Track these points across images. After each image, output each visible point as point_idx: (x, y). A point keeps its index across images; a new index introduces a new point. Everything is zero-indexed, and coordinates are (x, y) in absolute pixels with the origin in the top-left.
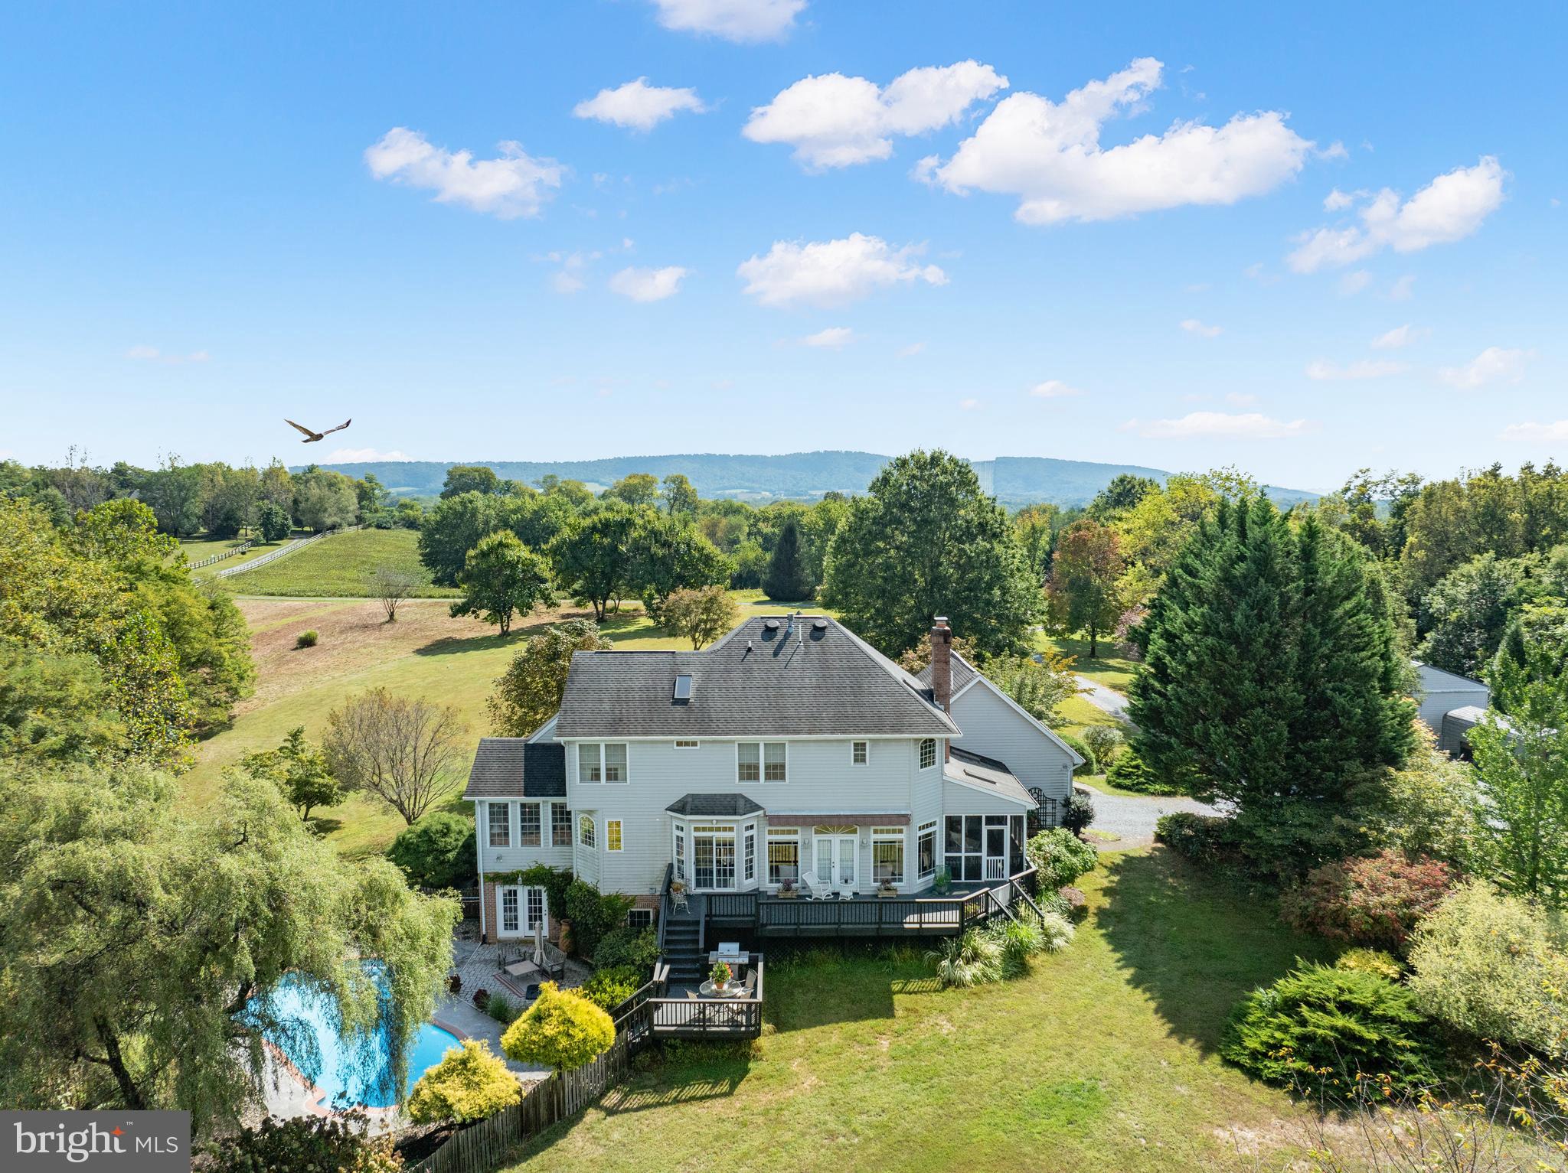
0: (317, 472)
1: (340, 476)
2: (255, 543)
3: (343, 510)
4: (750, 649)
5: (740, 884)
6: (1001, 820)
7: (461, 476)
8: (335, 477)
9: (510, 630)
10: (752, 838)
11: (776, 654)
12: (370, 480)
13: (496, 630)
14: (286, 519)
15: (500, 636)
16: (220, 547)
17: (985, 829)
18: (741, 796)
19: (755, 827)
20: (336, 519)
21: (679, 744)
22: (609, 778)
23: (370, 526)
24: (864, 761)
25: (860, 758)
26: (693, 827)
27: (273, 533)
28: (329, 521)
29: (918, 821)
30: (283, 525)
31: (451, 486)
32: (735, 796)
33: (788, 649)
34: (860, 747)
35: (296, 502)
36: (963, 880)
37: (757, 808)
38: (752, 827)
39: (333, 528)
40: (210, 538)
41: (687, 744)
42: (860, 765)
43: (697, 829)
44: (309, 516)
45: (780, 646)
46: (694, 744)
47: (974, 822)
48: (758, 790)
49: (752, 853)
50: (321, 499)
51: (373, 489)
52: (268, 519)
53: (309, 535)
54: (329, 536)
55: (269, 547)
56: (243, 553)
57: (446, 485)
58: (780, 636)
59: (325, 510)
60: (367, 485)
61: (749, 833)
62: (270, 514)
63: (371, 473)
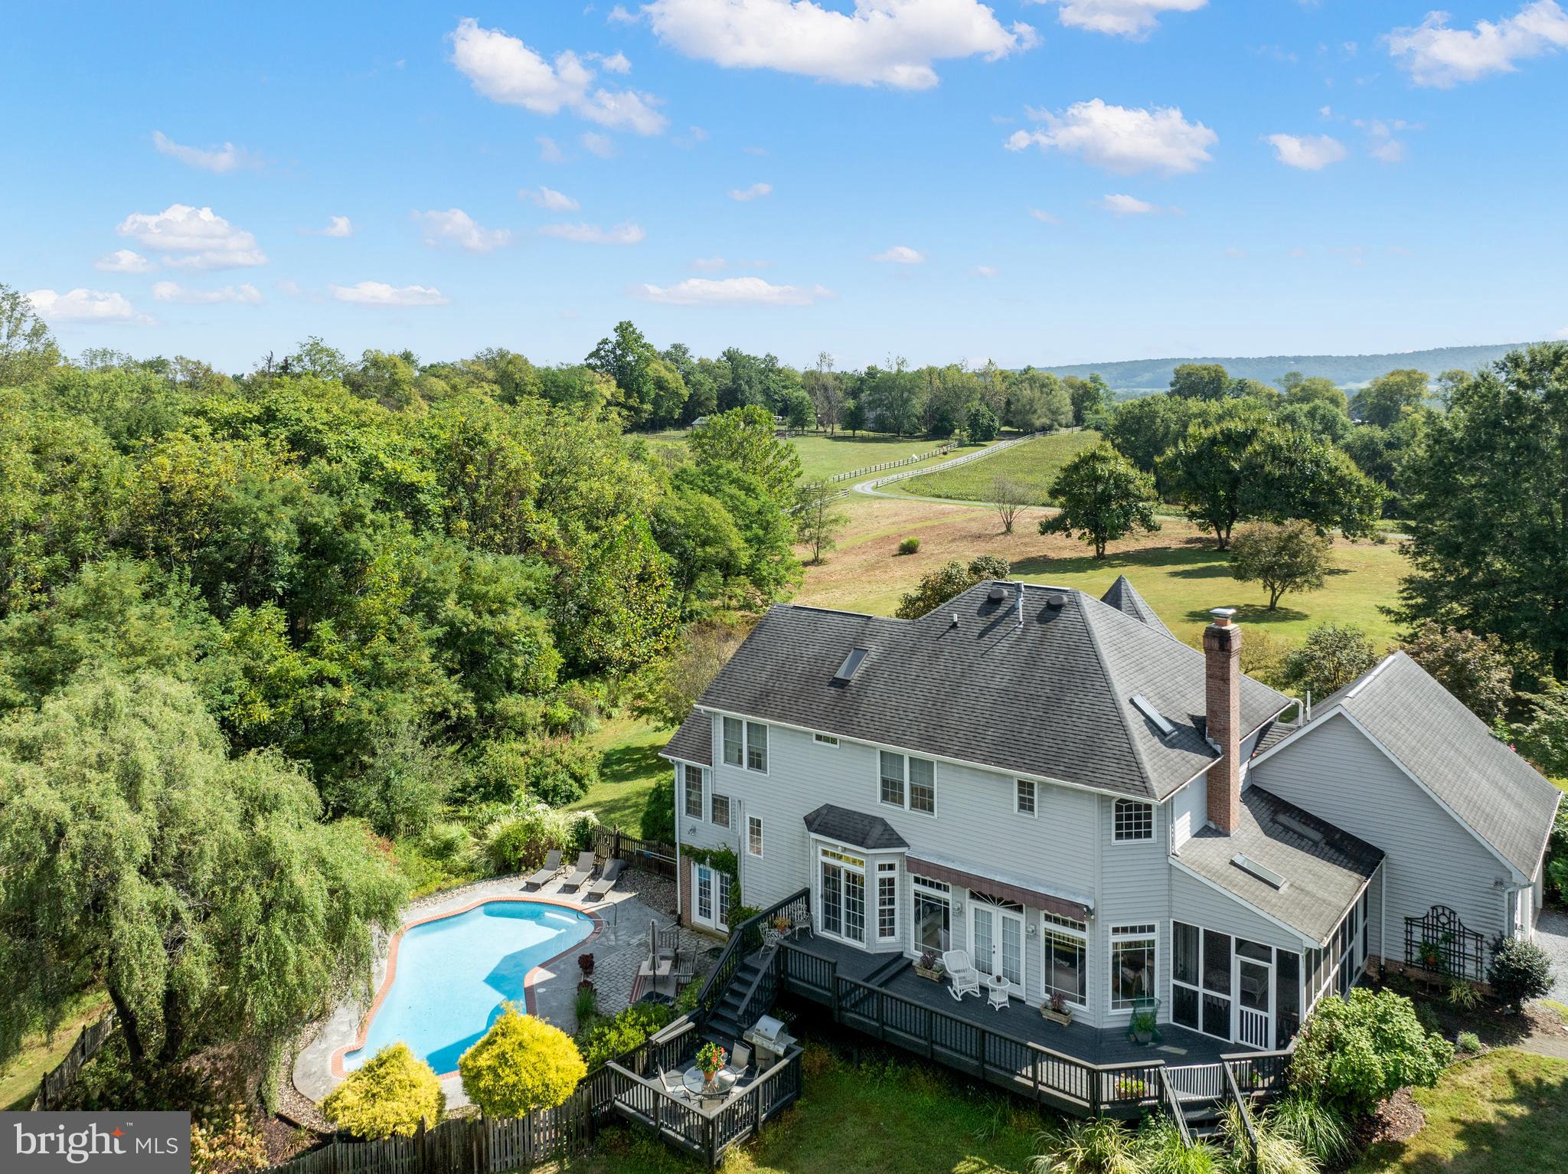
0: (1031, 373)
1: (1054, 376)
2: (961, 444)
3: (1055, 412)
4: (954, 626)
5: (874, 942)
6: (1263, 952)
7: (1189, 374)
8: (1048, 378)
9: (1106, 553)
10: (891, 881)
11: (981, 635)
12: (1094, 380)
13: (1091, 552)
14: (993, 421)
15: (1094, 558)
16: (932, 446)
17: (1236, 961)
18: (882, 820)
19: (897, 867)
20: (1046, 421)
21: (819, 737)
22: (751, 764)
23: (1088, 427)
24: (1031, 809)
25: (1026, 805)
26: (821, 851)
27: (982, 434)
28: (1038, 423)
29: (1110, 916)
30: (990, 426)
31: (1178, 386)
32: (875, 818)
33: (1000, 630)
34: (1026, 788)
35: (1008, 403)
36: (1200, 1030)
37: (901, 842)
38: (891, 867)
39: (1045, 429)
40: (927, 438)
41: (827, 739)
42: (1025, 814)
43: (825, 853)
44: (1019, 417)
45: (994, 625)
46: (834, 741)
47: (1217, 945)
48: (900, 817)
49: (892, 902)
50: (1031, 401)
51: (1098, 390)
52: (975, 420)
53: (1017, 435)
54: (1039, 437)
55: (974, 448)
56: (945, 453)
57: (1172, 385)
58: (1001, 611)
59: (1035, 412)
60: (1091, 385)
61: (887, 874)
62: (977, 415)
63: (1097, 372)
